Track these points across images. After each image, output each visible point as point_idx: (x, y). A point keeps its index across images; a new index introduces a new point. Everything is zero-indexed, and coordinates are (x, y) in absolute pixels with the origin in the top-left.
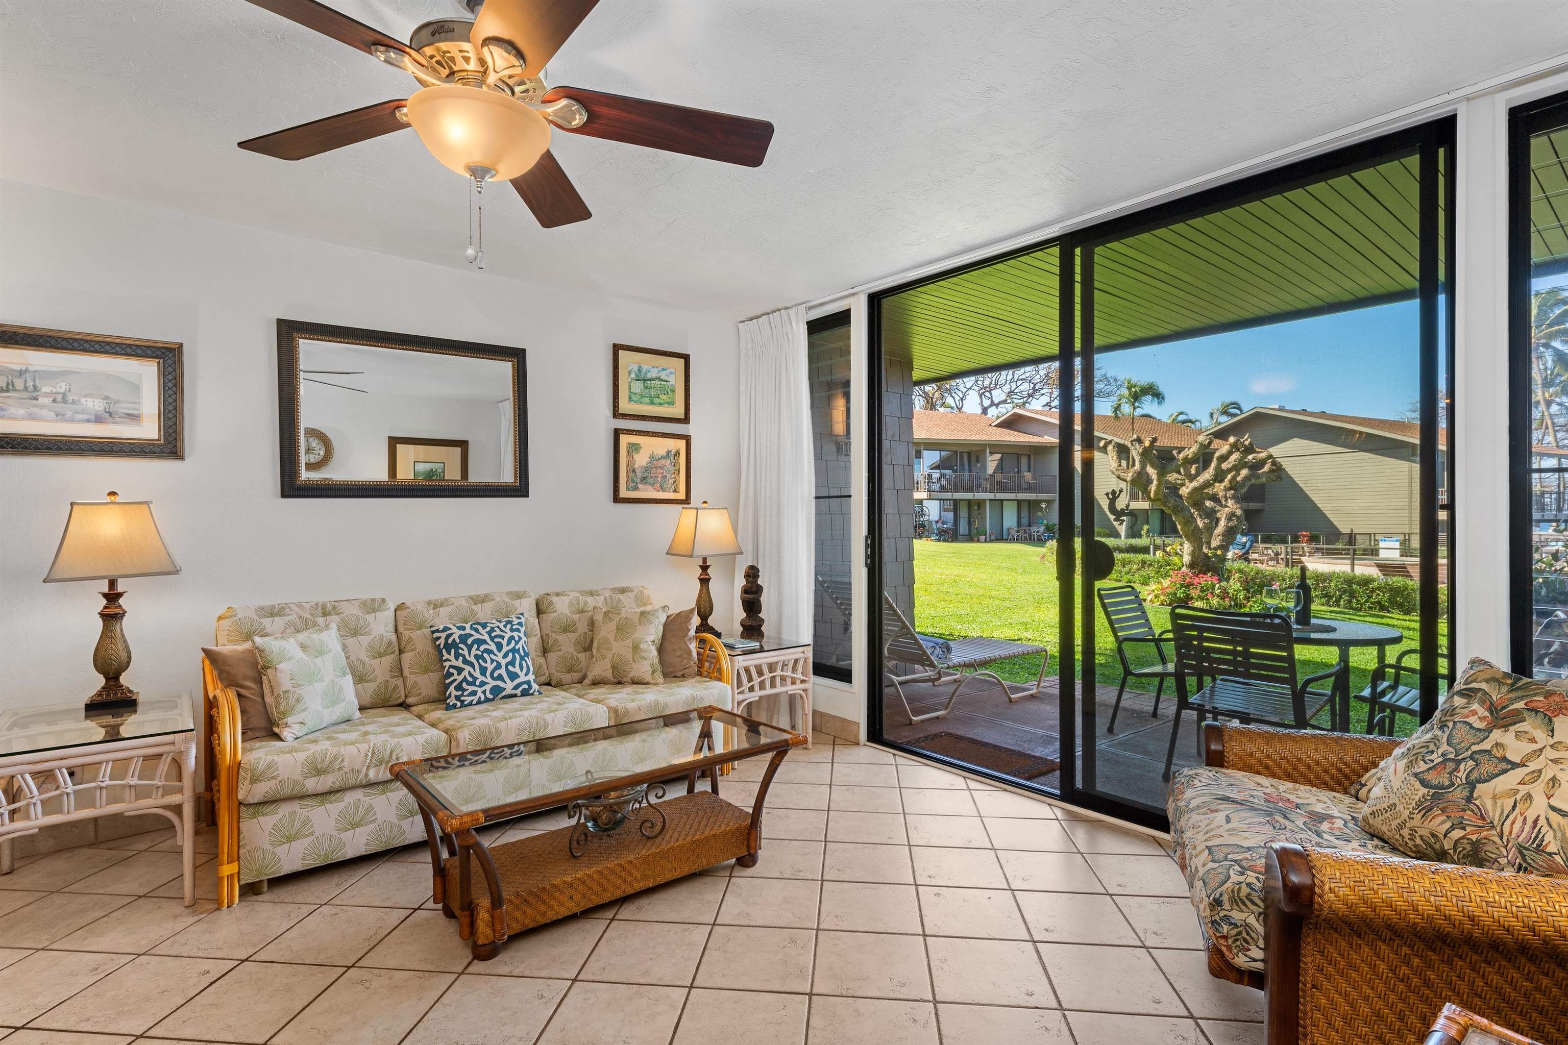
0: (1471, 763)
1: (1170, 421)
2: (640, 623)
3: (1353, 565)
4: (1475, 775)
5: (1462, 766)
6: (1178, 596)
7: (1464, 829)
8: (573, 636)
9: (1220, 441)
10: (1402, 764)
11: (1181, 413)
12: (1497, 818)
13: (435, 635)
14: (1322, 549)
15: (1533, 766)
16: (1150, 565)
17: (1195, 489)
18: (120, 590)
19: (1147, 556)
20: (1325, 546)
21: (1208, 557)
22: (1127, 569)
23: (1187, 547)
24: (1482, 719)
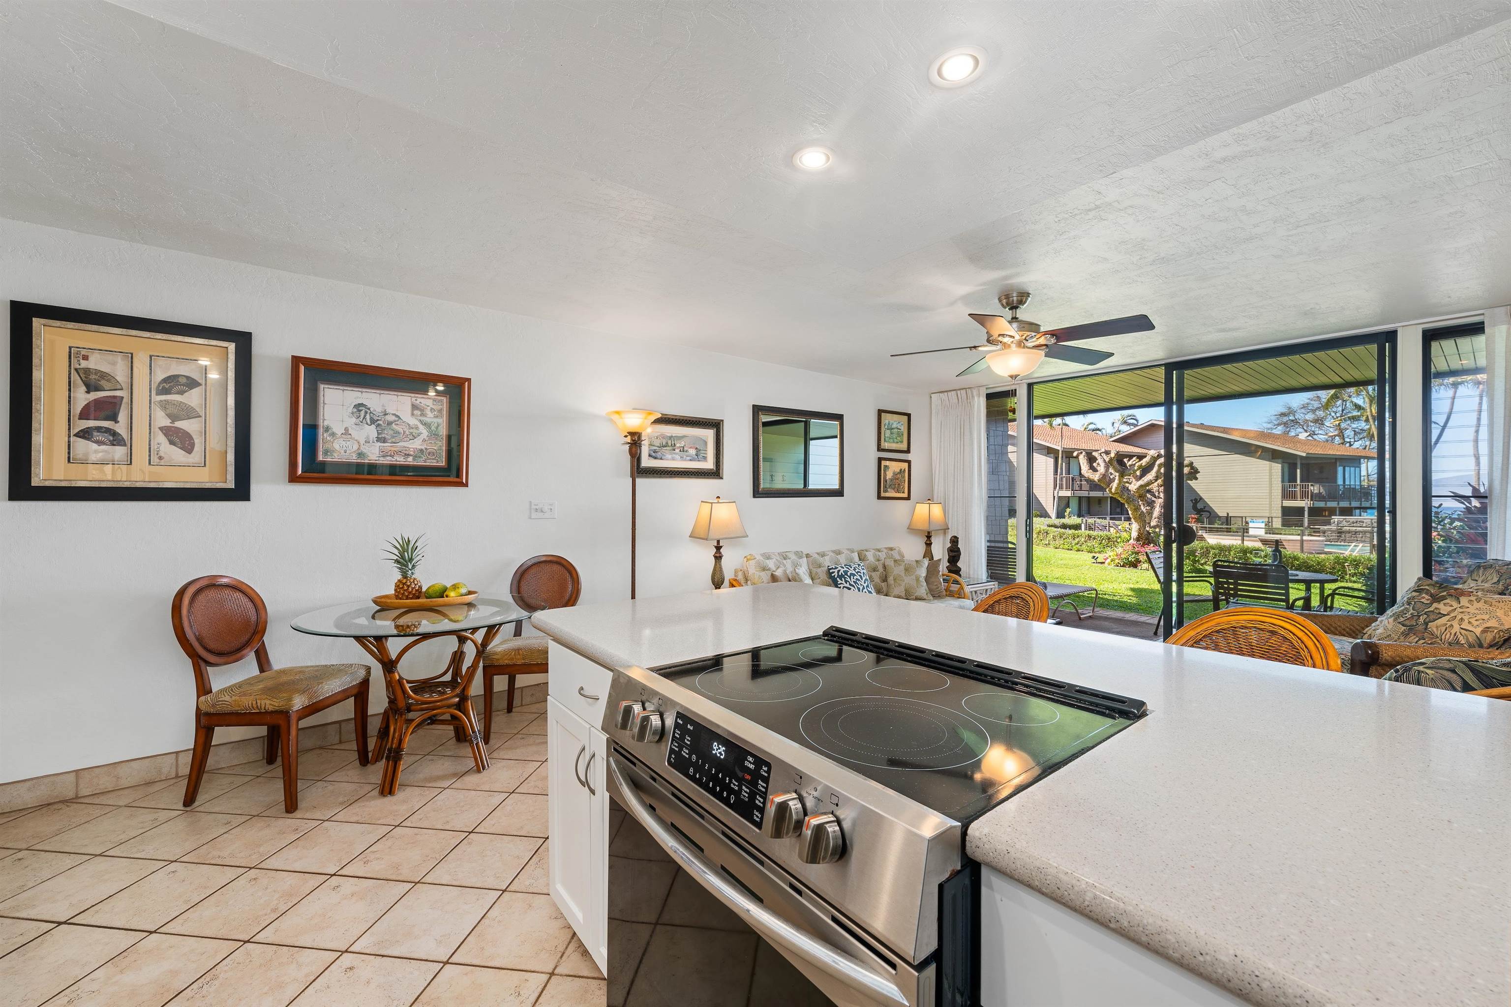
0: (1425, 616)
1: (1083, 429)
2: (917, 567)
3: (1243, 540)
4: (1428, 620)
5: (1421, 617)
6: (1130, 560)
7: (1425, 639)
8: (878, 573)
9: (1124, 445)
10: (1391, 620)
11: (1091, 423)
12: (1439, 634)
13: (831, 571)
14: (1206, 527)
15: (1452, 615)
16: (1094, 539)
17: (1141, 486)
18: (721, 545)
19: (1080, 531)
20: (1208, 526)
21: (1150, 534)
22: (1077, 540)
23: (1135, 526)
24: (1427, 600)
